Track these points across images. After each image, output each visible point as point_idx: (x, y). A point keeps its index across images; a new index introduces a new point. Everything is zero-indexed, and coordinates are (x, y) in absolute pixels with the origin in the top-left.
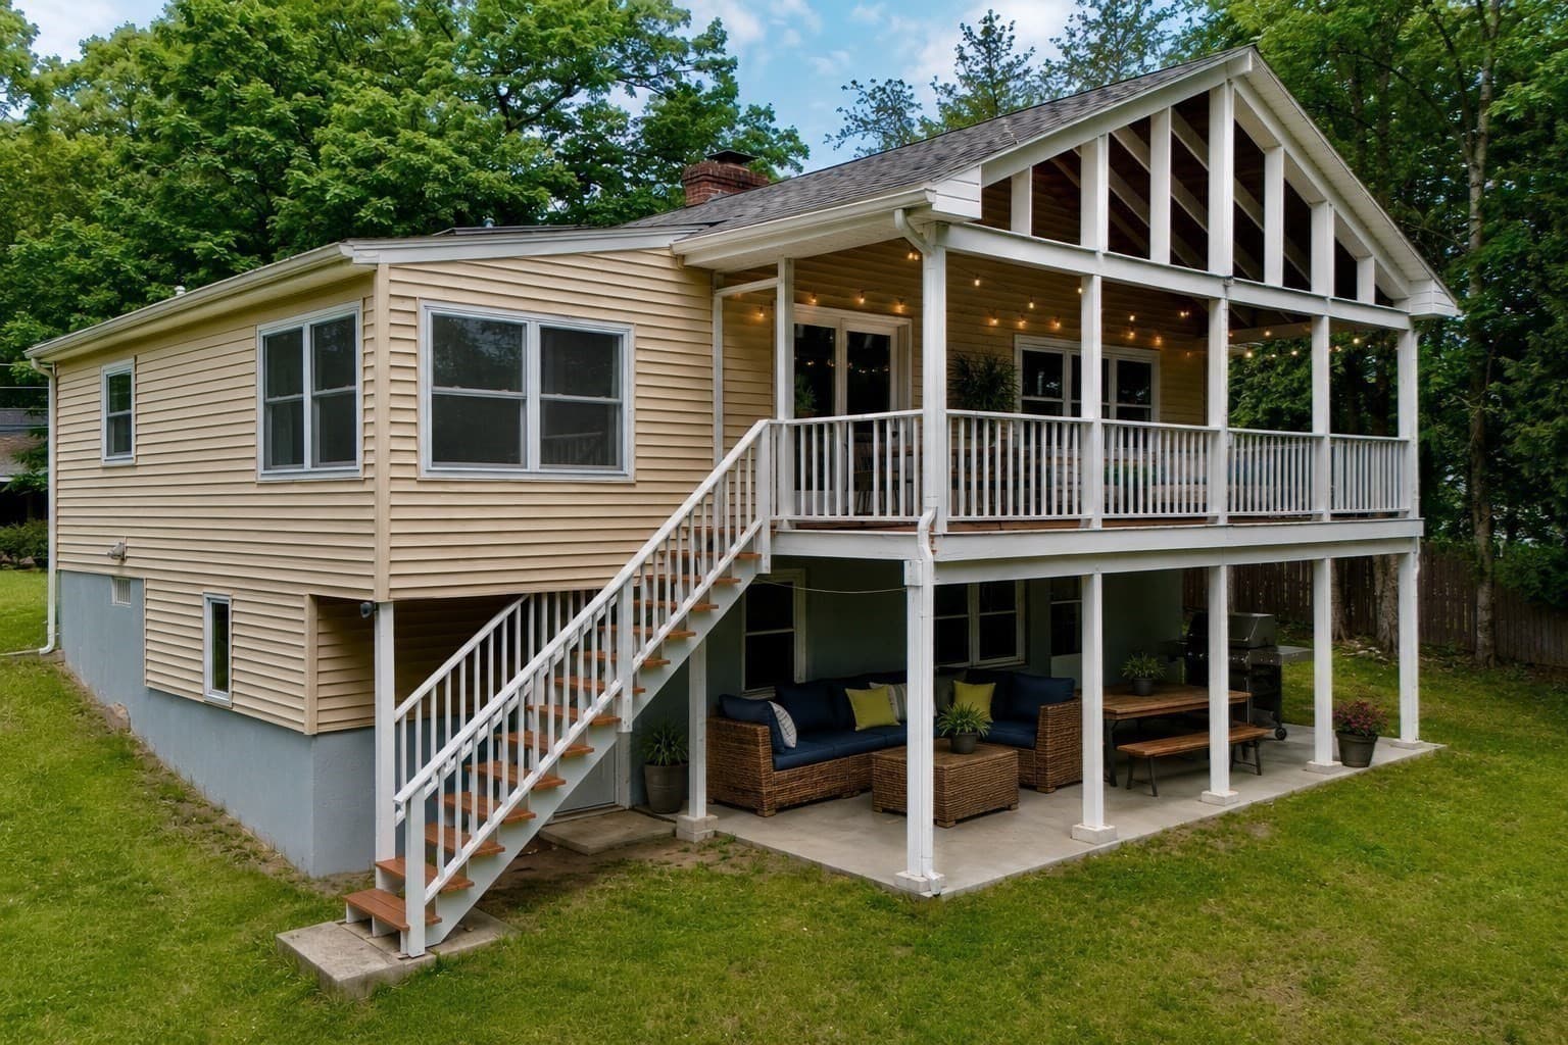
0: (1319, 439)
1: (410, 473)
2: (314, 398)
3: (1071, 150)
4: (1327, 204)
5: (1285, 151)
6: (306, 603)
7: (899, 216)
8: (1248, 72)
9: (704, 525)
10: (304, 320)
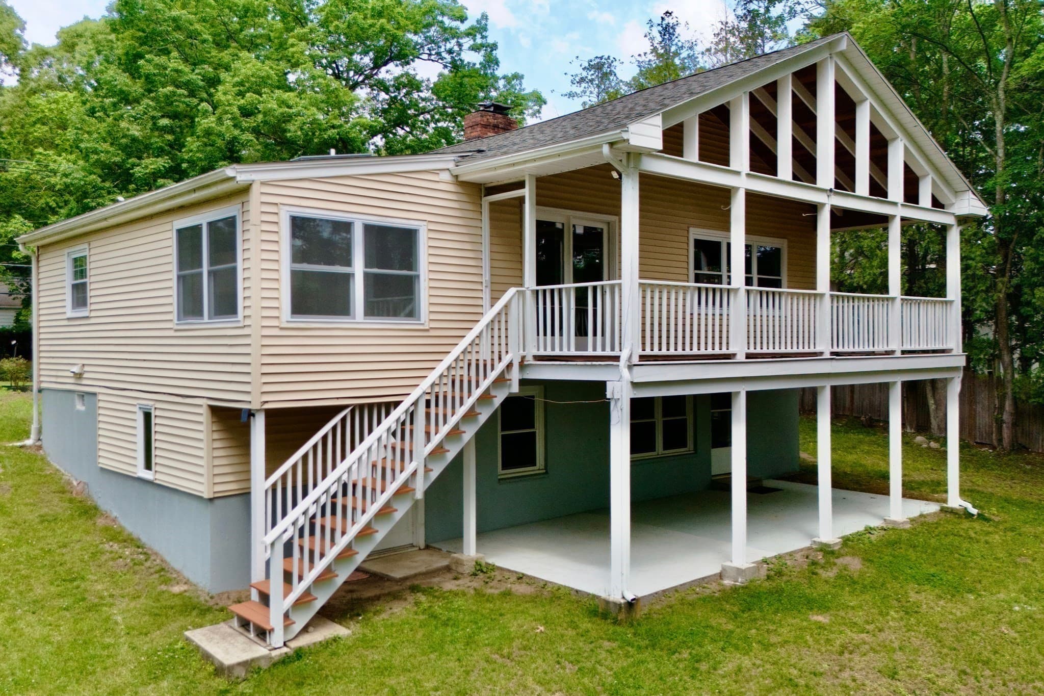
0: (893, 299)
1: (275, 323)
2: (209, 273)
3: (723, 105)
4: (899, 139)
5: (871, 103)
6: (204, 411)
7: (606, 149)
8: (844, 50)
9: (474, 357)
10: (202, 218)
